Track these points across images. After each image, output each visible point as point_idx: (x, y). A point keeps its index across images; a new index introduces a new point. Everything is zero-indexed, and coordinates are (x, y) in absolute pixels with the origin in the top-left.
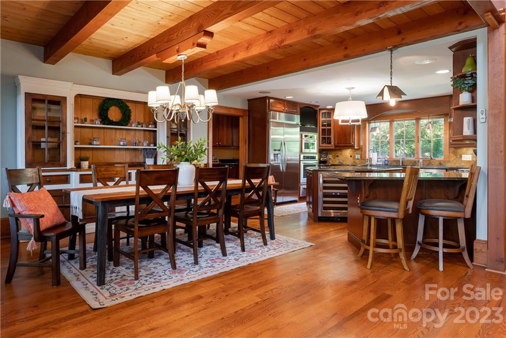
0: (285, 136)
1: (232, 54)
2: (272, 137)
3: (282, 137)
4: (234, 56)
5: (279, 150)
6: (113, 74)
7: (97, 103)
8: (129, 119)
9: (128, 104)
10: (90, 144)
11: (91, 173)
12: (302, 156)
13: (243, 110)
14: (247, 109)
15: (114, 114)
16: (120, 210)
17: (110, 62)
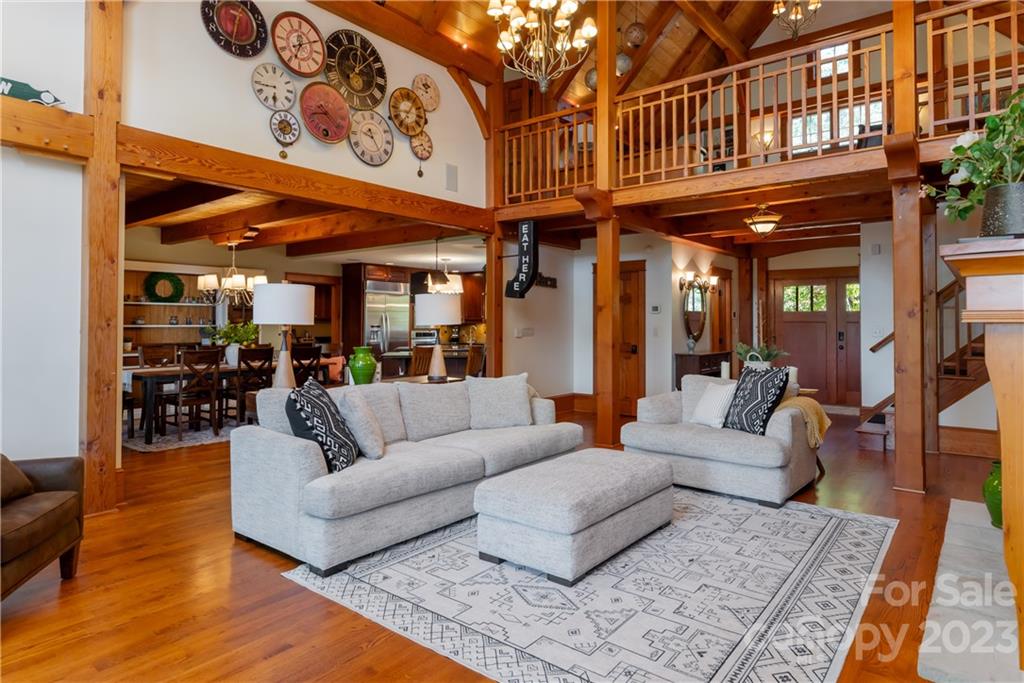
0: (388, 305)
1: (293, 233)
2: (367, 305)
3: (383, 306)
4: (295, 235)
5: (378, 327)
6: (162, 242)
7: (144, 277)
8: (182, 294)
9: (180, 277)
10: (134, 323)
11: (137, 355)
12: (414, 333)
13: (336, 279)
14: (341, 275)
15: (163, 288)
16: (169, 388)
17: (159, 230)
